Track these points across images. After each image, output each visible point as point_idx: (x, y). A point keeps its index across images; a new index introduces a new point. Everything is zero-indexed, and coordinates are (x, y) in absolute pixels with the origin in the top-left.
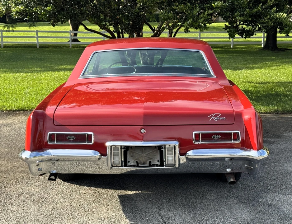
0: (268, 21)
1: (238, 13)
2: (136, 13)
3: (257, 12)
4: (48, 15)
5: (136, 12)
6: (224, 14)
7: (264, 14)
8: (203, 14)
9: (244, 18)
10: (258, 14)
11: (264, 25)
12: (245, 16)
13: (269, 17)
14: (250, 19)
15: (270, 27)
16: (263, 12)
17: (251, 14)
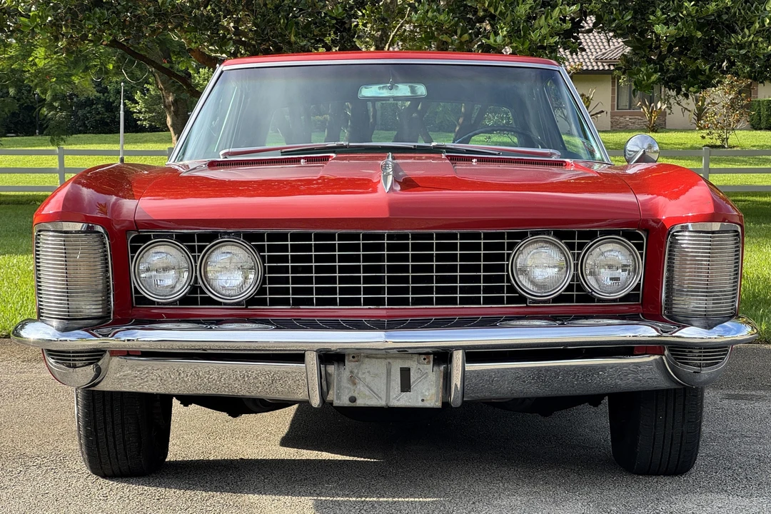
0: (755, 39)
1: (659, 13)
2: (334, 22)
3: (719, 13)
4: (49, 18)
5: (335, 18)
6: (614, 20)
7: (745, 19)
8: (546, 18)
9: (679, 29)
10: (725, 17)
11: (743, 52)
12: (683, 24)
13: (757, 25)
14: (699, 34)
15: (762, 57)
16: (740, 13)
17: (701, 18)
